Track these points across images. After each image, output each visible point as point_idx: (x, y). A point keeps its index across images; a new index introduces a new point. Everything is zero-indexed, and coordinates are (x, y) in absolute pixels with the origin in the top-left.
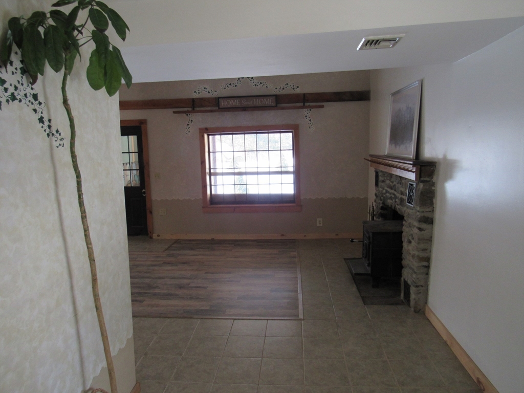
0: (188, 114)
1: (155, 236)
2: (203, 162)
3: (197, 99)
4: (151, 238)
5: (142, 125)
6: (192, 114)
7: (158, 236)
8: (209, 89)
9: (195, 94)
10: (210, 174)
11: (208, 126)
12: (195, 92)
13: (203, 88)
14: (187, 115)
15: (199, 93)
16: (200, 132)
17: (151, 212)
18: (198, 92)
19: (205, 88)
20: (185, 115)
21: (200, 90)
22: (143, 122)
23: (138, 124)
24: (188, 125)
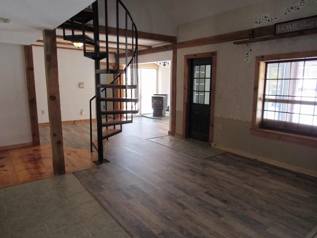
0: (249, 44)
1: (213, 145)
2: (256, 88)
3: (257, 28)
4: (210, 145)
5: (213, 57)
6: (252, 44)
7: (215, 145)
8: (269, 18)
9: (256, 24)
10: (264, 100)
11: (264, 53)
12: (256, 22)
13: (264, 18)
14: (247, 45)
15: (260, 23)
16: (256, 60)
17: (213, 126)
18: (258, 22)
19: (265, 17)
20: (245, 45)
21: (261, 20)
22: (214, 54)
23: (210, 56)
24: (247, 54)
